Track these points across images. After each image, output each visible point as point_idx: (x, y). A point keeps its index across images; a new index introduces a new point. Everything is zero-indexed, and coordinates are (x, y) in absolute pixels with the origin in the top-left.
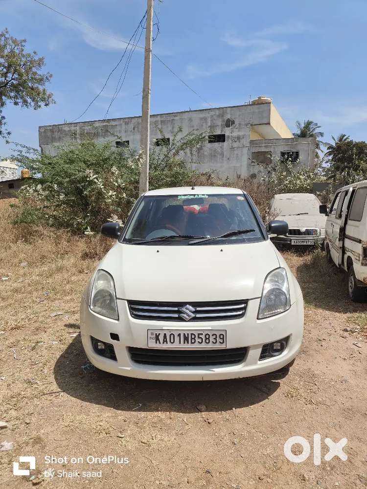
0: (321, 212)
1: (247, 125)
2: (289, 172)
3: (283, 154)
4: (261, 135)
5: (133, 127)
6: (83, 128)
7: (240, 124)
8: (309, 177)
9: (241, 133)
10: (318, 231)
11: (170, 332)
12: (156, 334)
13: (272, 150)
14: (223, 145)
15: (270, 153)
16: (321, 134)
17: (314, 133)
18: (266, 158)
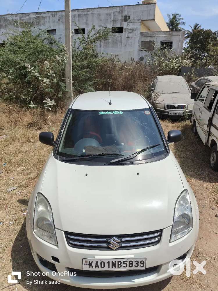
0: (192, 98)
1: (139, 20)
2: (165, 57)
3: (162, 43)
4: (148, 28)
5: (58, 18)
6: (22, 18)
7: (134, 20)
8: (179, 61)
9: (134, 27)
10: (186, 106)
11: (101, 260)
12: (90, 262)
13: (155, 40)
14: (122, 35)
15: (153, 42)
16: (184, 23)
17: (179, 22)
18: (151, 46)
